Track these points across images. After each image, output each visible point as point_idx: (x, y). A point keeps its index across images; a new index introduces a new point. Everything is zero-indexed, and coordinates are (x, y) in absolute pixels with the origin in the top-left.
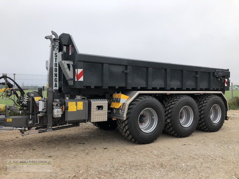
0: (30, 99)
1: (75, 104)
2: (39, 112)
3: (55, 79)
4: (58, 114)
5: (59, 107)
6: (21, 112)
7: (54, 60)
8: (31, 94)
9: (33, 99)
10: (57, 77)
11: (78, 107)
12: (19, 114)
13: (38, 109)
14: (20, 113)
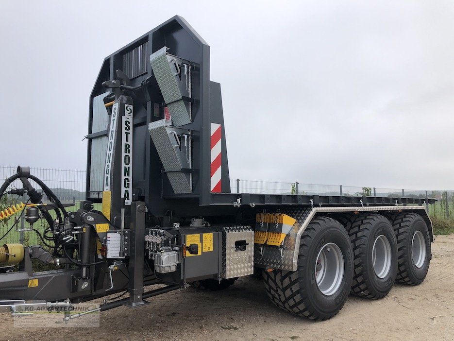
0: (84, 229)
1: (199, 239)
2: (111, 261)
3: (125, 180)
4: (170, 265)
5: (170, 248)
6: (58, 260)
7: (124, 136)
8: (88, 217)
9: (93, 230)
10: (128, 176)
11: (204, 246)
12: (53, 267)
13: (106, 254)
14: (56, 263)
